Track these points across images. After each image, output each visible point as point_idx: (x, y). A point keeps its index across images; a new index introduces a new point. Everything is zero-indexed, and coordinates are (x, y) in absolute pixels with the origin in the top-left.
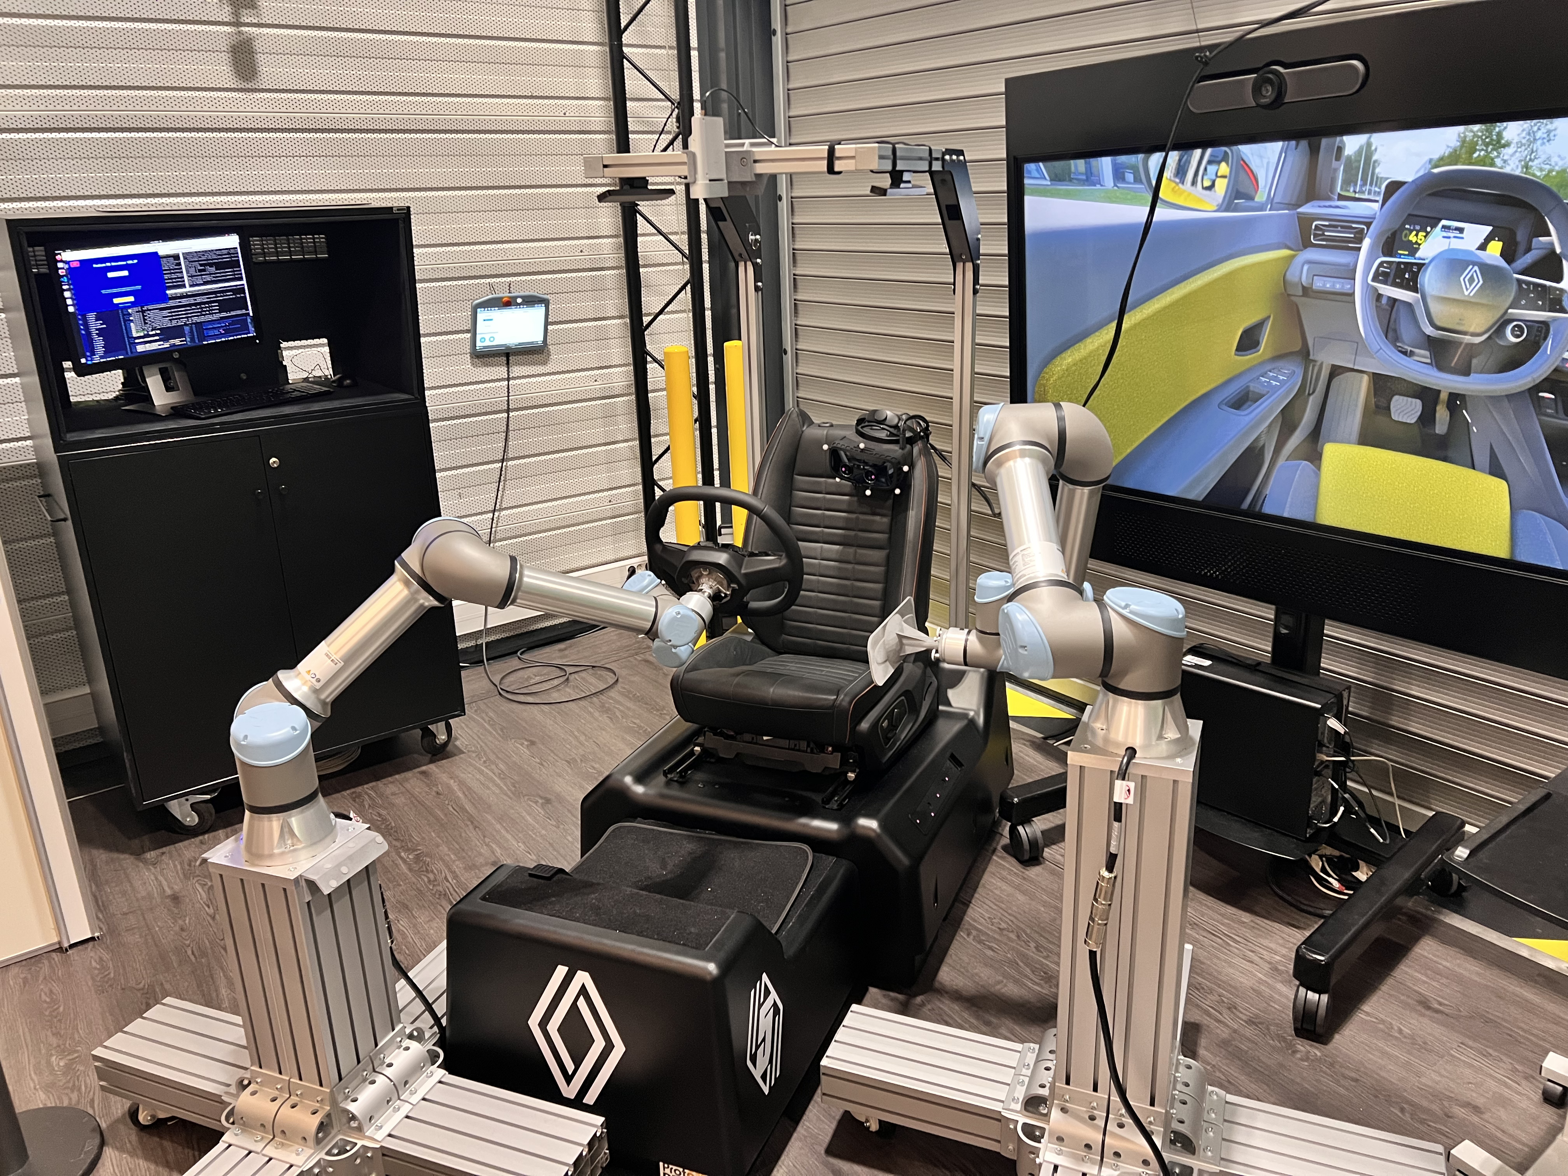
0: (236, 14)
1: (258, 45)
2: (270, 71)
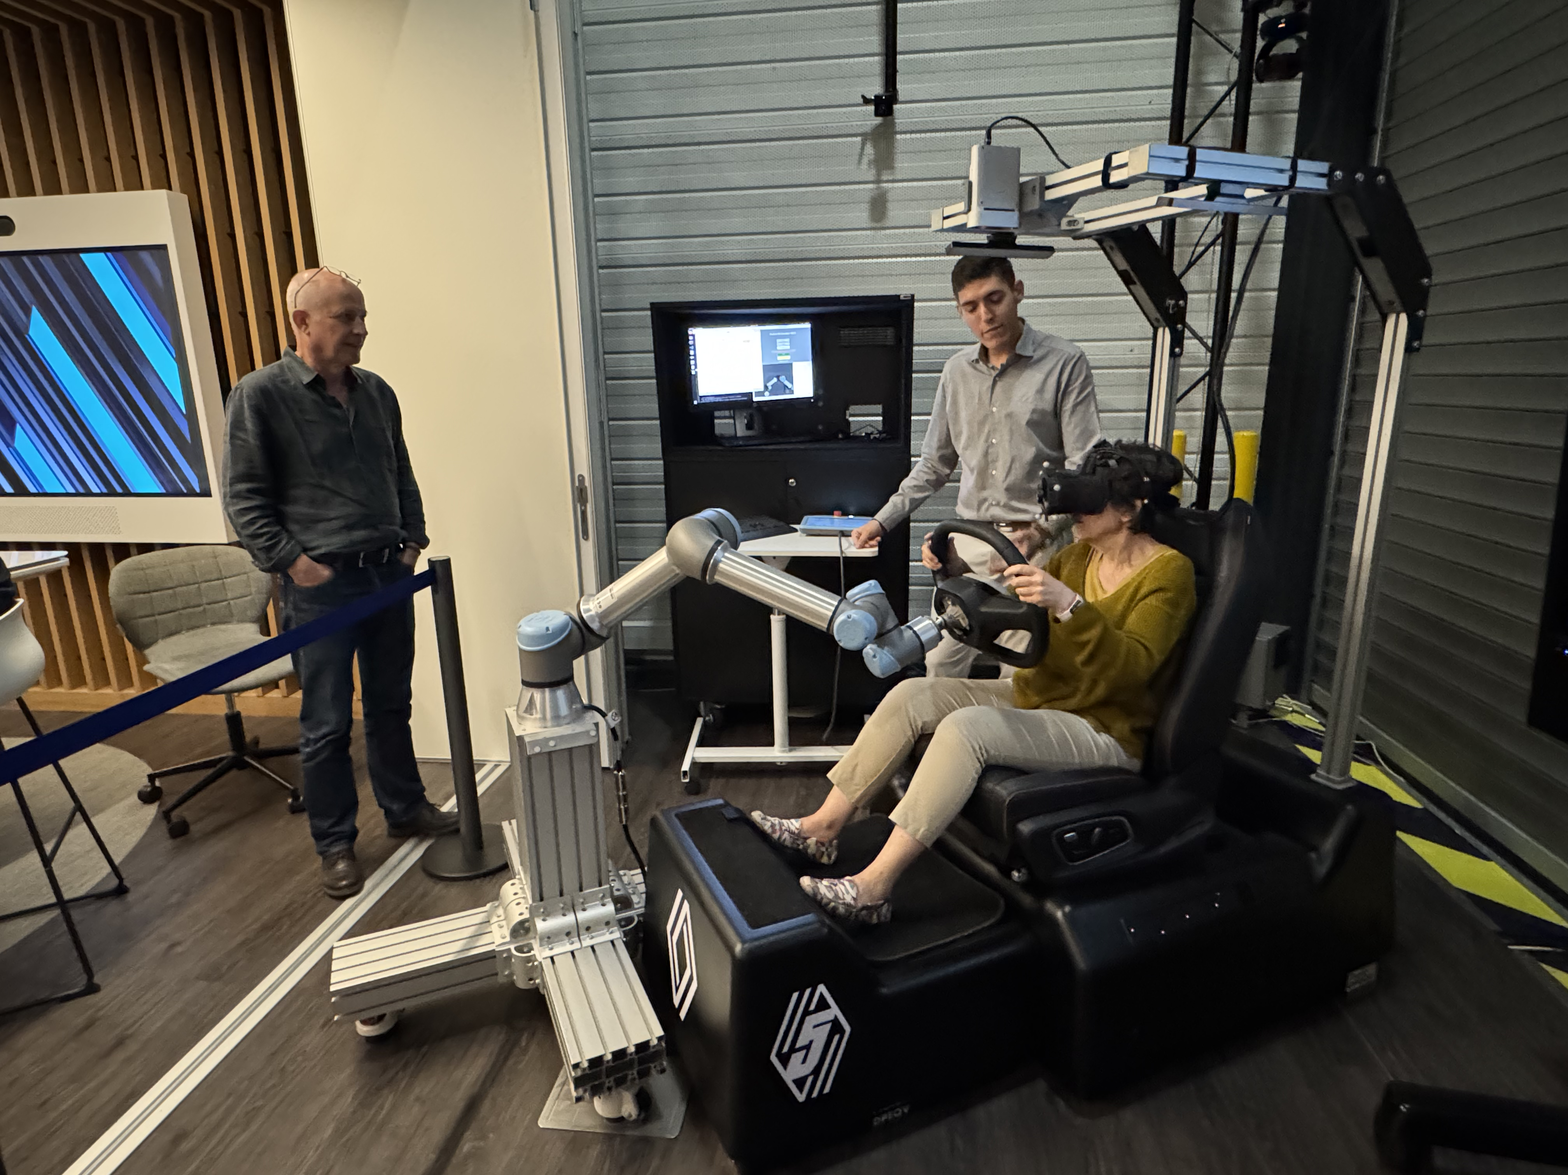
0: (879, 174)
1: (890, 196)
2: (895, 213)
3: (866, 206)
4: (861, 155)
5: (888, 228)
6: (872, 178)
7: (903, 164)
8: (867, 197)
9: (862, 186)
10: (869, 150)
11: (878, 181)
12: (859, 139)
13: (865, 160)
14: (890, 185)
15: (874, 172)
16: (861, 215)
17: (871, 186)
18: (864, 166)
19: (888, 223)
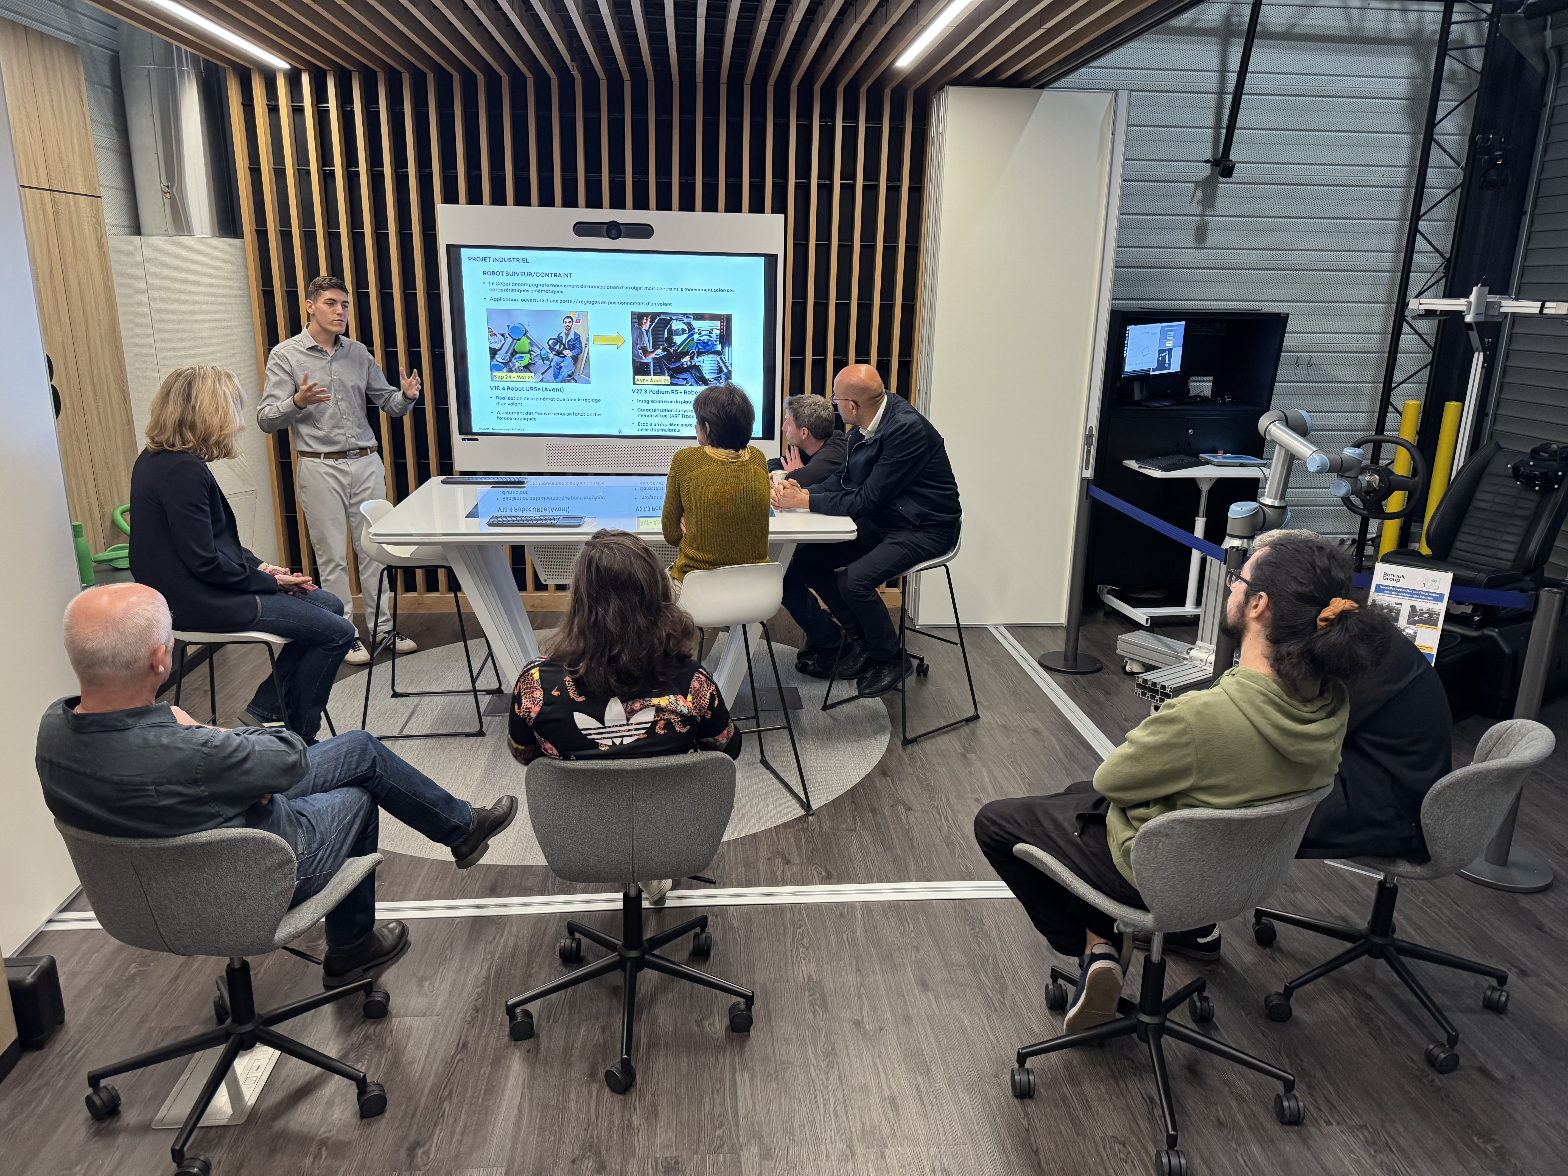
0: (1204, 210)
2: (1212, 239)
3: (1192, 232)
4: (1193, 196)
5: (1207, 248)
6: (1198, 212)
7: (1221, 205)
8: (1193, 226)
9: (1191, 218)
10: (1199, 193)
11: (1203, 215)
12: (1193, 185)
13: (1196, 199)
14: (1210, 218)
15: (1200, 208)
16: (1189, 239)
17: (1197, 218)
18: (1195, 204)
19: (1208, 245)
